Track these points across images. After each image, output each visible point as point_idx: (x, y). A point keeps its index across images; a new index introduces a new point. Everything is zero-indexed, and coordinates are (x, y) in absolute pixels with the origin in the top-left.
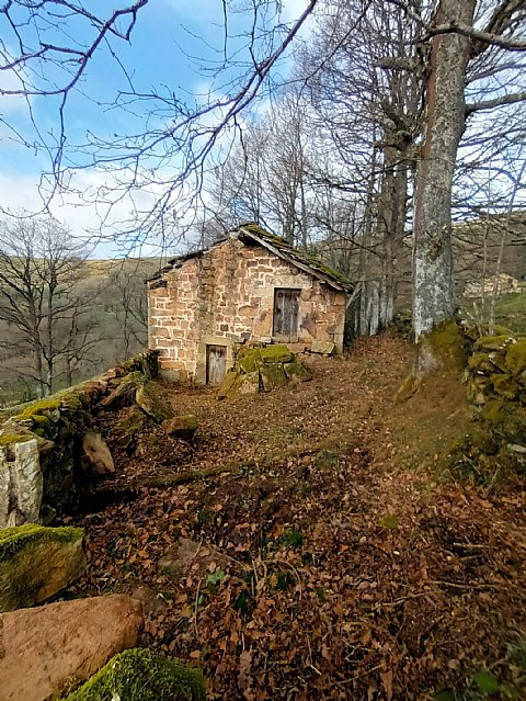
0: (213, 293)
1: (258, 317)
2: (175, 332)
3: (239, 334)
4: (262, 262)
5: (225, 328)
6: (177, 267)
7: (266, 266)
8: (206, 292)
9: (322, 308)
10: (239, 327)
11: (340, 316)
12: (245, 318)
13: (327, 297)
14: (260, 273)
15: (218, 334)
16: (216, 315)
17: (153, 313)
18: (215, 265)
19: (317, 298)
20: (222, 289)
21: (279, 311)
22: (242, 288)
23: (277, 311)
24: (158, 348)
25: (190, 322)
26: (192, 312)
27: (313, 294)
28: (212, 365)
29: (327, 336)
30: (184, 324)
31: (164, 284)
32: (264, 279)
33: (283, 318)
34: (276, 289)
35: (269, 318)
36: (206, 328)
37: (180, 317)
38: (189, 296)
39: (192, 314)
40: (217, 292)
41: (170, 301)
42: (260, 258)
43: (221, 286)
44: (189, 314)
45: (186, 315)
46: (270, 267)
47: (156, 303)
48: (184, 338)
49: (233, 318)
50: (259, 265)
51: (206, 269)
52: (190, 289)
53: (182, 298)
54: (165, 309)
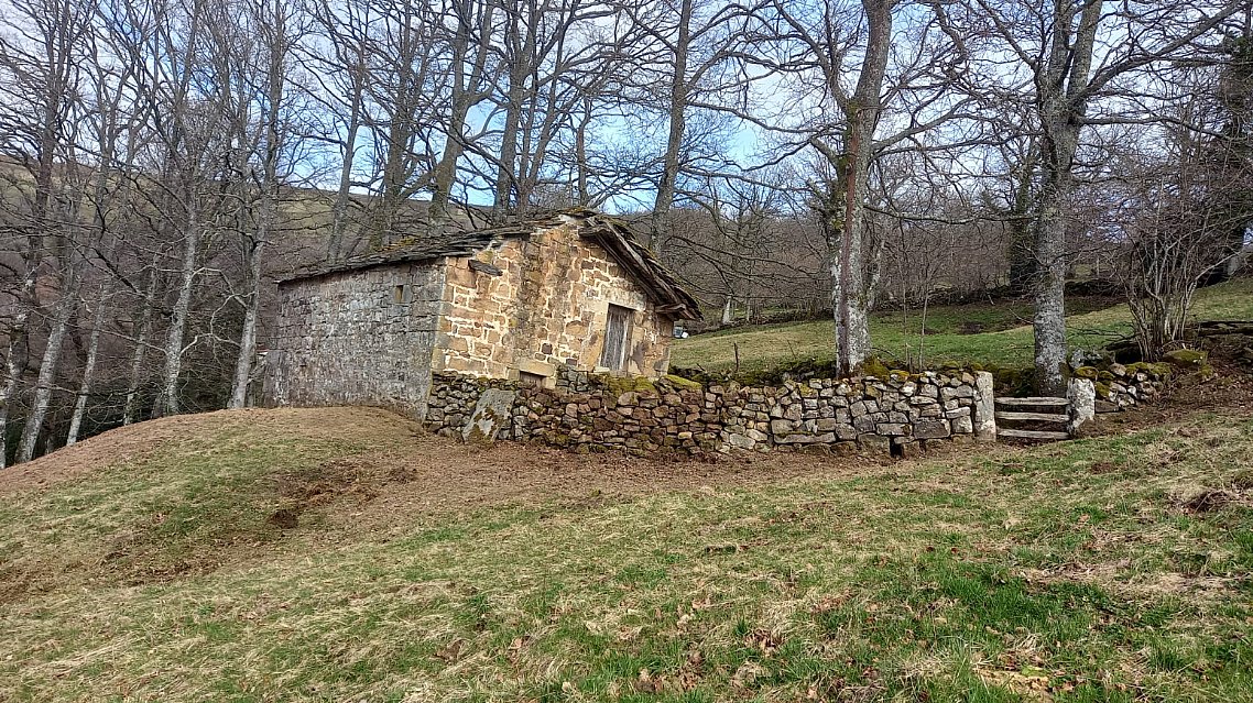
0: (538, 296)
1: (589, 338)
2: (480, 348)
3: (564, 360)
4: (599, 265)
5: (548, 349)
6: (495, 246)
7: (602, 273)
8: (529, 292)
9: (653, 338)
10: (564, 351)
12: (572, 338)
13: (658, 324)
14: (597, 280)
15: (538, 356)
16: (538, 329)
17: (448, 310)
18: (545, 255)
19: (648, 324)
20: (549, 292)
22: (574, 296)
24: (448, 369)
25: (502, 334)
26: (507, 318)
27: (645, 319)
30: (494, 337)
32: (599, 289)
34: (610, 305)
35: (599, 343)
36: (523, 346)
37: (489, 323)
38: (505, 294)
39: (507, 321)
40: (543, 294)
41: (477, 297)
42: (597, 260)
43: (547, 288)
44: (502, 321)
45: (498, 322)
46: (607, 275)
47: (455, 295)
48: (490, 358)
49: (559, 336)
50: (595, 269)
51: (532, 258)
52: (508, 283)
53: (495, 295)
54: (467, 308)
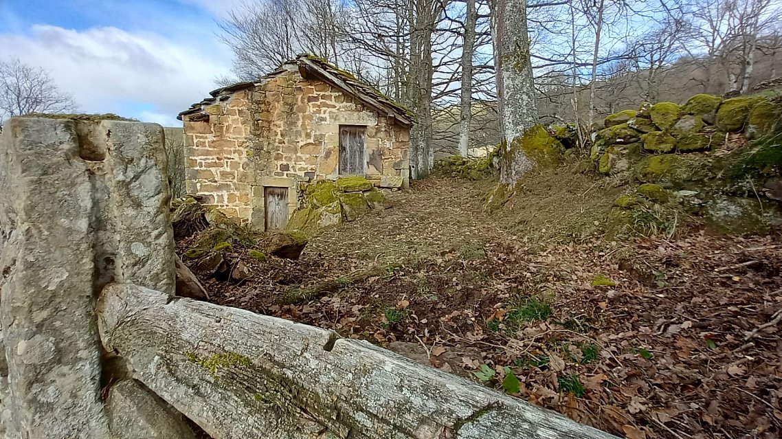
0: (269, 130)
1: (323, 155)
2: (223, 174)
3: (302, 174)
4: (323, 97)
5: (285, 168)
6: (222, 100)
7: (328, 102)
8: (260, 128)
9: (388, 144)
10: (301, 166)
11: (405, 151)
12: (308, 156)
13: (392, 133)
14: (323, 109)
15: (277, 174)
16: (274, 154)
17: (192, 152)
18: (270, 98)
19: (382, 134)
20: (279, 126)
21: (344, 149)
22: (303, 124)
23: (342, 149)
24: (199, 193)
25: (242, 162)
26: (244, 151)
27: (378, 130)
28: (270, 209)
29: (394, 171)
30: (235, 165)
31: (206, 119)
32: (327, 115)
33: (348, 156)
34: (341, 126)
35: (334, 157)
36: (263, 169)
37: (229, 156)
38: (240, 133)
39: (245, 153)
40: (274, 128)
41: (215, 139)
42: (322, 93)
43: (278, 123)
44: (240, 153)
45: (236, 154)
46: (333, 103)
47: (195, 141)
48: (235, 181)
49: (294, 156)
50: (321, 100)
51: (258, 103)
52: (240, 125)
53: (231, 136)
54: (207, 148)
